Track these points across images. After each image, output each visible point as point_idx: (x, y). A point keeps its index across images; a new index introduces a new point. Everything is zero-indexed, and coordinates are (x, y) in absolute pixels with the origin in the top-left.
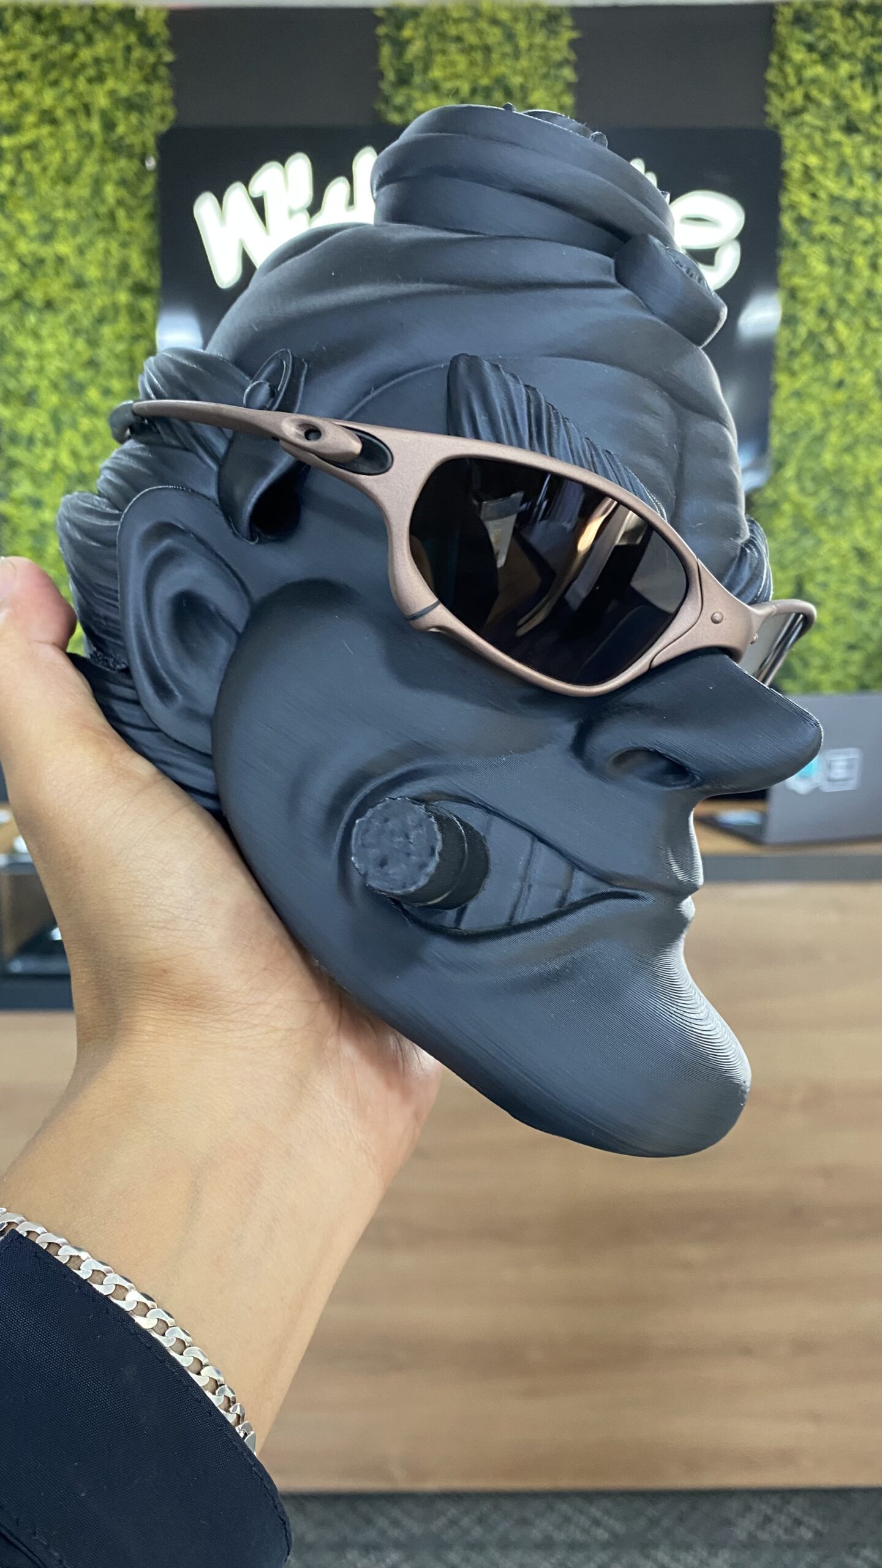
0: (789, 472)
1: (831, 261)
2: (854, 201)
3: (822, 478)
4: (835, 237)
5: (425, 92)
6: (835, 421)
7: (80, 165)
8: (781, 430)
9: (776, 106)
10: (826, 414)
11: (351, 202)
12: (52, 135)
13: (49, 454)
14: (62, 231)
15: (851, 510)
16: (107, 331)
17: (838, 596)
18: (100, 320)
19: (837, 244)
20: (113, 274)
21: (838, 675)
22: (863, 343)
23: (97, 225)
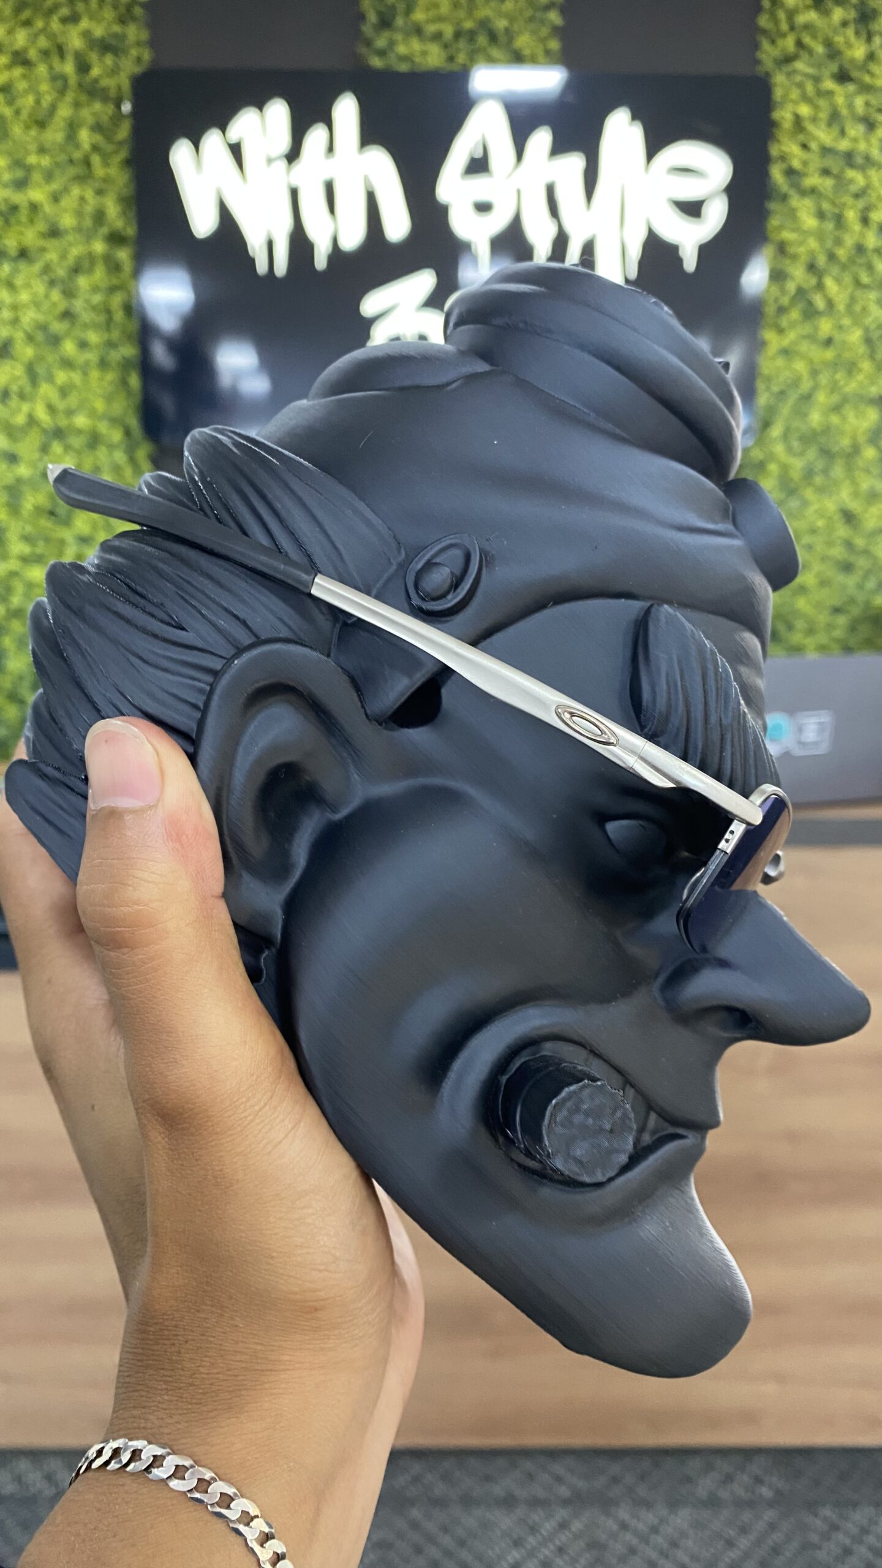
0: (776, 431)
1: (821, 215)
2: (845, 153)
3: (809, 438)
4: (825, 189)
5: (407, 34)
6: (824, 379)
7: (53, 109)
8: (768, 389)
9: (768, 53)
10: (814, 373)
11: (331, 149)
12: (24, 76)
13: (25, 408)
14: (37, 177)
15: (838, 471)
16: (83, 282)
17: (824, 559)
18: (76, 270)
19: (827, 198)
20: (88, 222)
21: (822, 638)
22: (853, 300)
23: (72, 171)
